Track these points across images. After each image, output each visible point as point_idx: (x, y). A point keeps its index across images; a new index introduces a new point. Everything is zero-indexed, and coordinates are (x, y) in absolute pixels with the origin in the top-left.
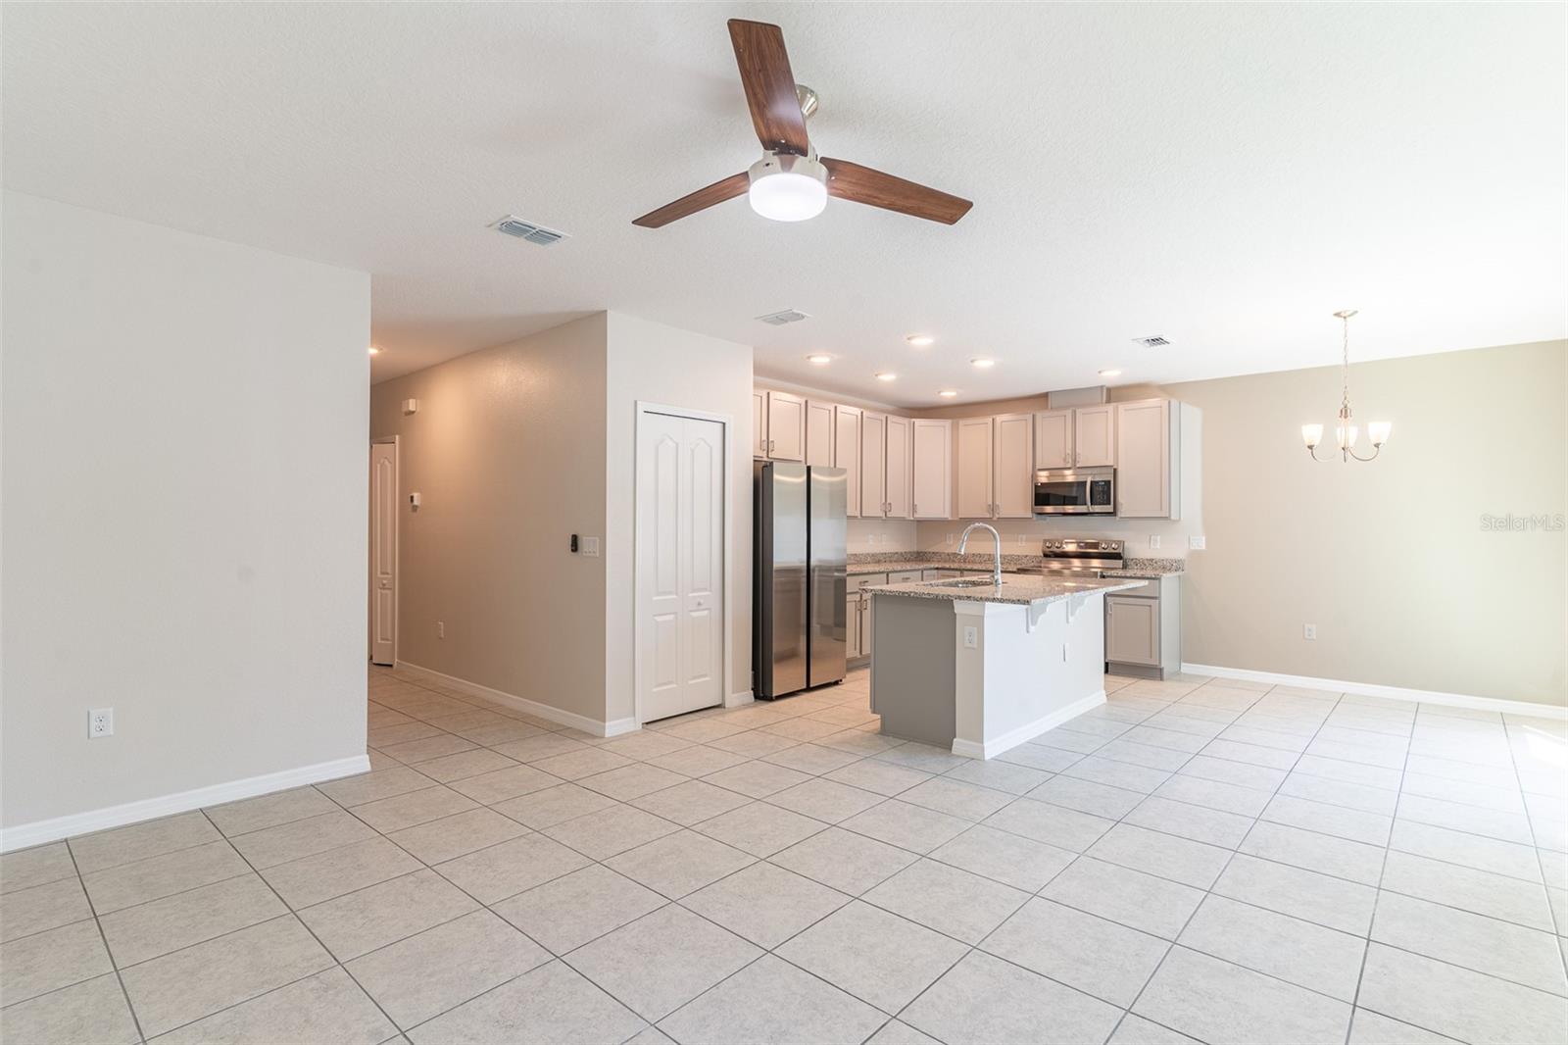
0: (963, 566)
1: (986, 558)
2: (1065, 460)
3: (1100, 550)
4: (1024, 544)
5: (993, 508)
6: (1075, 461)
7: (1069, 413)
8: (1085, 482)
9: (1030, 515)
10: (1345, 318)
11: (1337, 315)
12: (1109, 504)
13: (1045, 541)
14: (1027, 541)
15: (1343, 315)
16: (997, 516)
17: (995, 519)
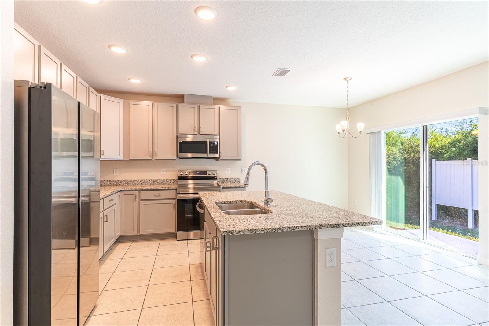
0: (140, 187)
1: (142, 182)
2: (194, 130)
3: (208, 175)
4: (165, 173)
5: (153, 153)
6: (199, 131)
7: (196, 107)
8: (207, 142)
9: (175, 157)
10: (348, 80)
11: (345, 79)
12: (217, 153)
13: (180, 171)
14: (166, 172)
15: (347, 79)
16: (155, 158)
17: (153, 160)
